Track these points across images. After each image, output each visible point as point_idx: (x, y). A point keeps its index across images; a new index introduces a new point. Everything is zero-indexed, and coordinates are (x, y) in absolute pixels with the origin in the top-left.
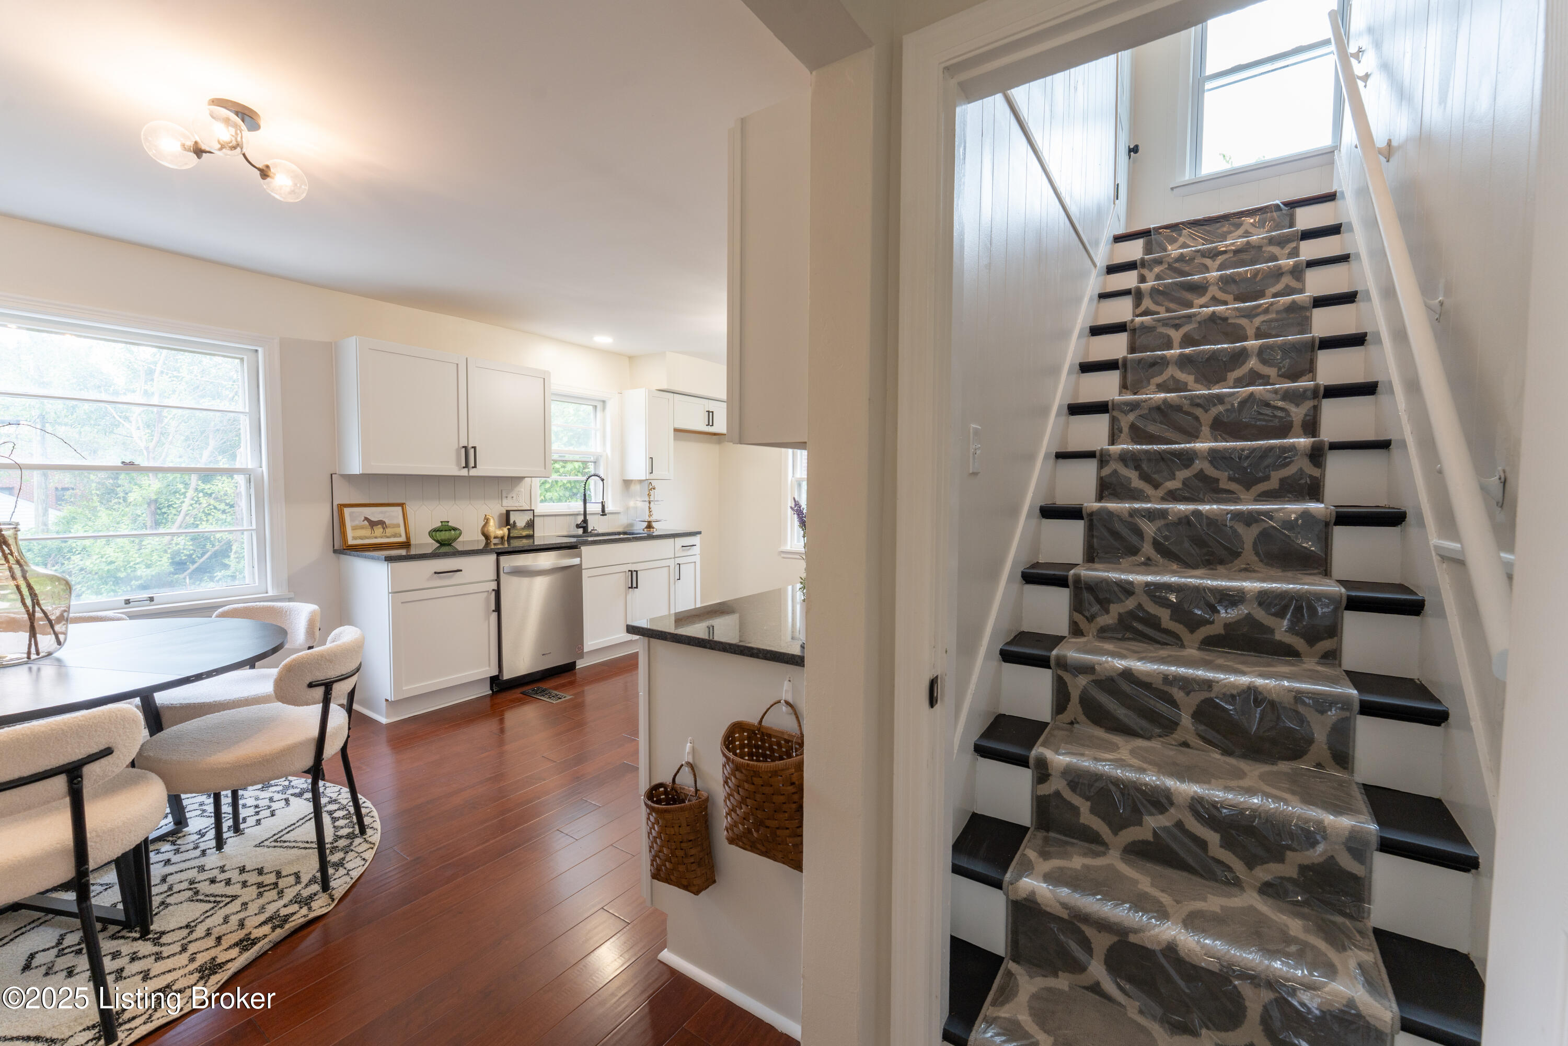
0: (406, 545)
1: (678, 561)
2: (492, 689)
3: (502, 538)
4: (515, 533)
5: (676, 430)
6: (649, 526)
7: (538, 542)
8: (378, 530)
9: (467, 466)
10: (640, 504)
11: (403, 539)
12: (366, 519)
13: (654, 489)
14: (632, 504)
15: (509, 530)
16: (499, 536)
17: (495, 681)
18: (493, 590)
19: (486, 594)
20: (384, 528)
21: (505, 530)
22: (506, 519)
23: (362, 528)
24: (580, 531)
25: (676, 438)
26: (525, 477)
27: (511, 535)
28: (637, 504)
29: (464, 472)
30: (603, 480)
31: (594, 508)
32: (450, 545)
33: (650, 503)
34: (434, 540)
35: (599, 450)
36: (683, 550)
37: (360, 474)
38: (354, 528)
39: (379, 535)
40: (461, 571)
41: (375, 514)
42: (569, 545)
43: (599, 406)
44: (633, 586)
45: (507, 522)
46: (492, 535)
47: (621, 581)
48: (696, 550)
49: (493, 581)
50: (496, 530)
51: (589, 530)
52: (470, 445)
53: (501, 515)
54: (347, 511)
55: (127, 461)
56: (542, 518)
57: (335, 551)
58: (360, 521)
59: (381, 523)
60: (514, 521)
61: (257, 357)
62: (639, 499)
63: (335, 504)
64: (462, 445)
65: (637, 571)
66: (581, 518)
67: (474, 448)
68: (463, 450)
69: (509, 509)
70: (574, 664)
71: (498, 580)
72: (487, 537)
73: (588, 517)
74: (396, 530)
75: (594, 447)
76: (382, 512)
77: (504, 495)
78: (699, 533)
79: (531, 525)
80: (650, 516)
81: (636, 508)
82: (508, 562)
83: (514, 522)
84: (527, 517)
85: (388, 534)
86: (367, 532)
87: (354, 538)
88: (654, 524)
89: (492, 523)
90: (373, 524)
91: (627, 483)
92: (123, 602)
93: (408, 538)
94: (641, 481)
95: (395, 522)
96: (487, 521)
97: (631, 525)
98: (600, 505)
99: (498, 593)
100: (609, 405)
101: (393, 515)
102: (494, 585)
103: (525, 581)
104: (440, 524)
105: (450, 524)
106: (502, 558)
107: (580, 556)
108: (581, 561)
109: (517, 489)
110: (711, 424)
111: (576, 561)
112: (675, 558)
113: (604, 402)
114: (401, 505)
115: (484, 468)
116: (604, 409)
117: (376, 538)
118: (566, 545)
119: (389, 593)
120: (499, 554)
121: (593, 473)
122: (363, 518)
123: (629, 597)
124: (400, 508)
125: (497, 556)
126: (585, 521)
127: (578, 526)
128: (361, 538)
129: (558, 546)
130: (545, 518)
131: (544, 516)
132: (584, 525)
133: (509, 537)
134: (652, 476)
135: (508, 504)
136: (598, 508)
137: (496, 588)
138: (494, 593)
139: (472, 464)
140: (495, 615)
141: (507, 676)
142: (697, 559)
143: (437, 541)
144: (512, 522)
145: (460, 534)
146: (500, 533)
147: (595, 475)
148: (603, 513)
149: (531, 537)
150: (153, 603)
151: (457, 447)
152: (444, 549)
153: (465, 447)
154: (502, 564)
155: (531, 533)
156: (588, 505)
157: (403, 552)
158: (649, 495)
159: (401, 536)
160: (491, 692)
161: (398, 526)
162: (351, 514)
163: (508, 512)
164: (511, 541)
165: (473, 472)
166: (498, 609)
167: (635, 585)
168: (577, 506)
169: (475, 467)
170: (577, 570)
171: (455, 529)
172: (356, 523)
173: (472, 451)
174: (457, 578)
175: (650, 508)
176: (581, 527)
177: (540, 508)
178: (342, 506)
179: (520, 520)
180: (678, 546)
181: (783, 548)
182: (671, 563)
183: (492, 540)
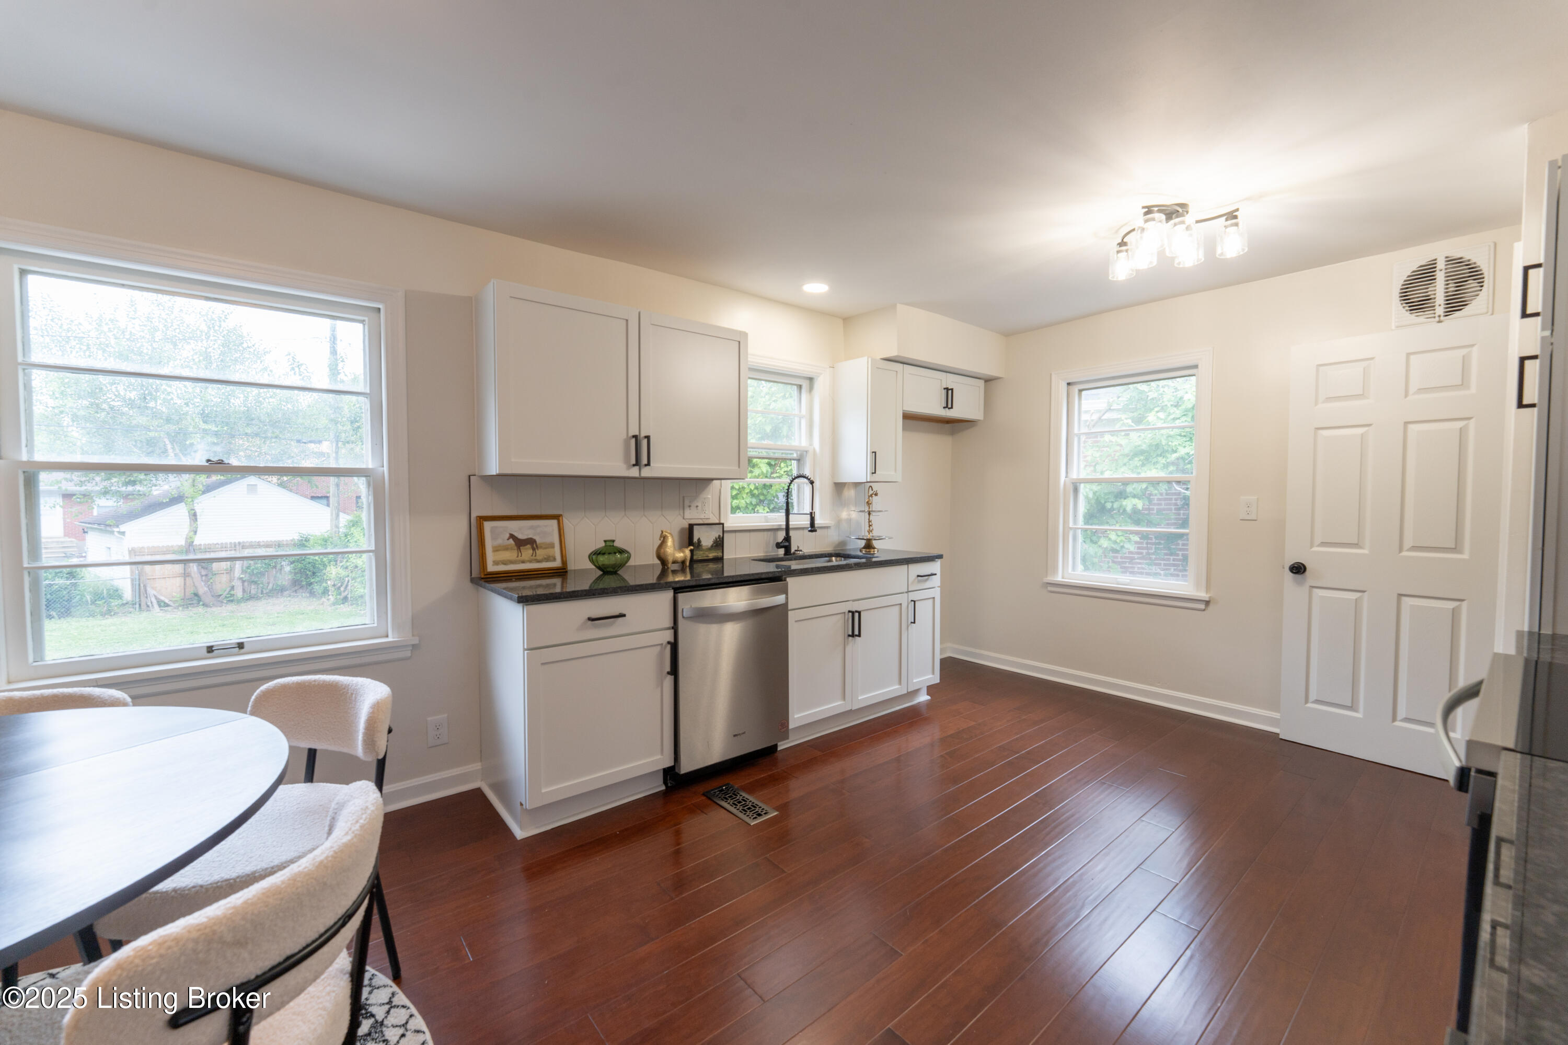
0: (562, 572)
1: (913, 596)
2: (665, 783)
3: (683, 562)
4: (699, 555)
5: (908, 417)
6: (869, 545)
7: (729, 572)
8: (527, 552)
9: (637, 463)
10: (854, 515)
11: (557, 564)
12: (512, 536)
13: (876, 495)
14: (844, 515)
15: (692, 551)
16: (679, 560)
17: (670, 774)
18: (669, 643)
19: (659, 648)
20: (534, 549)
21: (687, 552)
22: (688, 537)
23: (506, 548)
24: (781, 552)
25: (905, 428)
26: (712, 480)
27: (695, 557)
28: (852, 514)
29: (634, 472)
30: (812, 483)
31: (799, 520)
32: (615, 573)
33: (869, 514)
34: (595, 566)
35: (804, 443)
36: (919, 582)
37: (498, 475)
38: (496, 549)
39: (527, 558)
40: (624, 615)
41: (523, 529)
42: (771, 575)
43: (805, 384)
44: (855, 634)
45: (690, 542)
46: (670, 559)
47: (837, 626)
48: (936, 581)
49: (668, 629)
50: (676, 552)
51: (793, 551)
52: (643, 434)
53: (682, 530)
54: (488, 525)
55: (215, 459)
56: (733, 534)
57: (473, 580)
58: (504, 539)
59: (531, 542)
60: (699, 539)
61: (380, 317)
62: (853, 509)
63: (474, 515)
64: (631, 434)
65: (859, 613)
66: (781, 536)
67: (648, 437)
68: (634, 440)
69: (692, 522)
70: (776, 746)
71: (675, 628)
72: (663, 561)
73: (792, 533)
74: (549, 552)
75: (799, 440)
76: (532, 527)
77: (687, 503)
78: (940, 557)
79: (719, 544)
80: (870, 531)
81: (849, 521)
82: (691, 602)
83: (699, 541)
84: (714, 534)
85: (539, 558)
86: (511, 555)
87: (496, 563)
88: (875, 543)
89: (670, 542)
90: (520, 543)
91: (839, 487)
92: (205, 650)
93: (564, 562)
94: (857, 485)
95: (548, 540)
96: (664, 539)
97: (843, 543)
98: (809, 516)
99: (674, 647)
100: (819, 385)
101: (545, 531)
102: (668, 636)
103: (714, 628)
104: (603, 544)
105: (616, 544)
106: (681, 596)
107: (785, 591)
108: (787, 598)
109: (703, 495)
110: (950, 406)
111: (780, 599)
112: (908, 592)
113: (811, 380)
114: (557, 517)
115: (661, 467)
116: (811, 388)
117: (523, 562)
118: (767, 576)
119: (524, 650)
120: (678, 589)
121: (795, 473)
122: (508, 536)
123: (848, 649)
124: (555, 522)
125: (675, 593)
126: (787, 538)
127: (778, 546)
128: (505, 563)
129: (757, 577)
130: (738, 534)
131: (735, 531)
132: (786, 544)
133: (692, 560)
134: (876, 478)
135: (692, 515)
136: (806, 521)
137: (672, 640)
138: (669, 647)
139: (645, 461)
140: (669, 680)
141: (686, 767)
142: (937, 593)
143: (599, 568)
144: (695, 540)
145: (629, 558)
146: (680, 555)
147: (799, 477)
148: (813, 527)
149: (720, 560)
150: (242, 651)
151: (625, 437)
152: (610, 582)
153: (635, 437)
154: (681, 605)
155: (720, 554)
156: (791, 516)
157: (556, 585)
158: (869, 504)
159: (554, 559)
160: (663, 788)
161: (552, 546)
162: (493, 530)
163: (691, 527)
164: (695, 566)
165: (646, 472)
166: (674, 671)
167: (856, 632)
168: (778, 519)
169: (648, 464)
170: (782, 611)
171: (621, 551)
172: (499, 542)
173: (645, 442)
174: (618, 627)
175: (870, 521)
176: (781, 547)
177: (733, 521)
178: (482, 519)
179: (706, 538)
180: (913, 576)
181: (1050, 579)
182: (903, 599)
183: (669, 565)
